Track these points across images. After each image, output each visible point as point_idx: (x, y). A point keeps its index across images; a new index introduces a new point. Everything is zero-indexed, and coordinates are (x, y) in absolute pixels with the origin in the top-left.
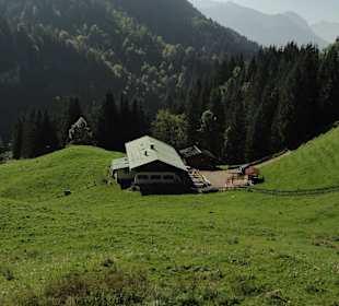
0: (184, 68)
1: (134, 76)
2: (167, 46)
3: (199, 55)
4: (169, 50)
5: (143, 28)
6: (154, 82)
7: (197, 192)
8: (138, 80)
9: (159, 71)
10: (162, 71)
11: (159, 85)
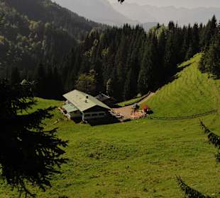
0: (45, 37)
1: (13, 44)
2: (32, 22)
3: (55, 28)
4: (34, 24)
5: (14, 11)
6: (26, 47)
7: (119, 122)
8: (16, 46)
9: (29, 39)
10: (31, 39)
11: (30, 49)
